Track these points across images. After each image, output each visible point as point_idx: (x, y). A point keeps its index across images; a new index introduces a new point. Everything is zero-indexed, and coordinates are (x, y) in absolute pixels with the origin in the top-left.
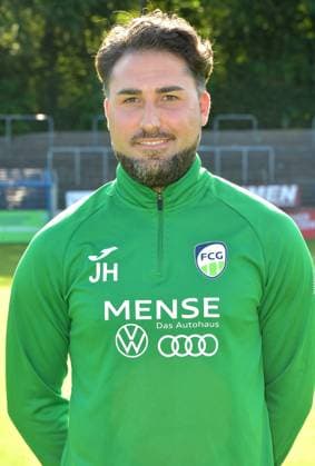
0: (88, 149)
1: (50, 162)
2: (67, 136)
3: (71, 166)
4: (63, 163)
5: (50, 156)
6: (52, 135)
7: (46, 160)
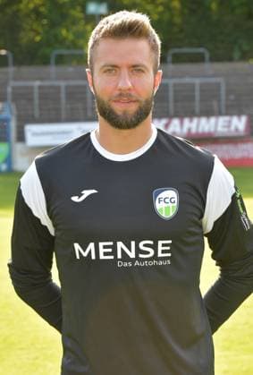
0: (47, 83)
1: (9, 97)
2: (25, 70)
3: (31, 100)
4: (22, 97)
5: (9, 90)
6: (11, 70)
7: (5, 94)
